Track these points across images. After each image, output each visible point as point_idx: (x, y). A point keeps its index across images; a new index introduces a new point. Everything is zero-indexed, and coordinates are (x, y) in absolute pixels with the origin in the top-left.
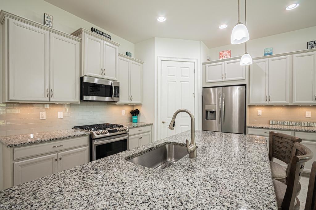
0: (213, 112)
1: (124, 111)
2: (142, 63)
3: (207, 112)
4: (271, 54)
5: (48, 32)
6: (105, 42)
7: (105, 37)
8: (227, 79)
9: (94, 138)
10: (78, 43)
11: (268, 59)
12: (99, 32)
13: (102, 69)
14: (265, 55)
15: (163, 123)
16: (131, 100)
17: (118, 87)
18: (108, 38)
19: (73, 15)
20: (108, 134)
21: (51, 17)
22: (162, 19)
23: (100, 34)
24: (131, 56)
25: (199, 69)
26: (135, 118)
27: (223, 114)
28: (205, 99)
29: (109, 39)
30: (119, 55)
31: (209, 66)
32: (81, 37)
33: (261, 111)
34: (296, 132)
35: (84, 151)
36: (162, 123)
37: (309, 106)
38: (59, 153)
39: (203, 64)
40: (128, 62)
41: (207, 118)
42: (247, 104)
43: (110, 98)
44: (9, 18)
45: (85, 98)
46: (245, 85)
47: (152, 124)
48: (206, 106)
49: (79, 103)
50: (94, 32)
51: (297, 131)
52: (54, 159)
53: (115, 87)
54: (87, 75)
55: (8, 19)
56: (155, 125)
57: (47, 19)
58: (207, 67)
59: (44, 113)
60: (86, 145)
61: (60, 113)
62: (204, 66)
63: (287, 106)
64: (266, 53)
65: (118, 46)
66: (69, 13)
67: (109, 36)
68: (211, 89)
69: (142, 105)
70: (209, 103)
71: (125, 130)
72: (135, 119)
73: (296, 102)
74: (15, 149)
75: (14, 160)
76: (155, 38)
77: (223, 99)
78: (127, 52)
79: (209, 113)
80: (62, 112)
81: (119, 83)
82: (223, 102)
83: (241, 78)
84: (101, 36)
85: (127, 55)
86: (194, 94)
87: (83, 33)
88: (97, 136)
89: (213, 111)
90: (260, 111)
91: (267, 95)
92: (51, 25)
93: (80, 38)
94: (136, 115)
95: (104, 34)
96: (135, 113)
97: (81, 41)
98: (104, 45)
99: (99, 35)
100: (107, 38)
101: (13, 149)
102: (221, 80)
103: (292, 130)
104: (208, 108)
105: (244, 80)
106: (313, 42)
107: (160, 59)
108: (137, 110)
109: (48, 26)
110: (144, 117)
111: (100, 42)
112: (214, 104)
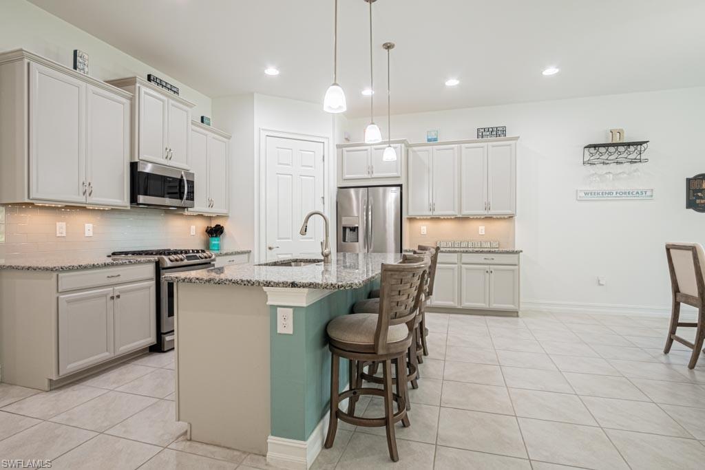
0: (354, 229)
1: (193, 227)
2: (229, 138)
3: (345, 228)
4: (435, 140)
5: (84, 84)
6: (171, 101)
7: (170, 91)
8: (375, 175)
9: (165, 266)
10: (127, 102)
11: (431, 147)
12: (160, 83)
13: (166, 149)
14: (429, 140)
15: (270, 248)
16: (211, 206)
17: (193, 182)
18: (175, 92)
19: (108, 45)
20: (186, 262)
21: (86, 56)
22: (272, 71)
23: (163, 86)
24: (209, 124)
25: (332, 154)
26: (214, 241)
27: (370, 234)
28: (341, 208)
29: (176, 95)
30: (192, 124)
31: (347, 151)
32: (134, 92)
33: (425, 227)
34: (463, 254)
35: (149, 288)
36: (268, 249)
37: (480, 219)
38: (115, 288)
39: (339, 147)
40: (206, 135)
41: (344, 240)
42: (404, 216)
43: (179, 201)
44: (31, 62)
45: (142, 199)
46: (401, 186)
47: (250, 251)
48: (344, 218)
49: (129, 208)
50: (153, 83)
51: (463, 252)
52: (109, 297)
53: (187, 181)
54: (144, 158)
55: (29, 64)
56: (256, 252)
57: (80, 60)
58: (345, 153)
59: (64, 224)
60: (151, 279)
61: (88, 226)
62: (340, 150)
63: (457, 219)
64: (430, 138)
65: (191, 107)
66: (110, 46)
67: (175, 90)
68: (352, 191)
69: (228, 216)
70: (349, 214)
71: (210, 257)
72: (216, 242)
73: (465, 212)
74: (60, 275)
75: (60, 291)
76: (255, 94)
77: (370, 207)
78: (202, 118)
79: (348, 230)
80: (91, 225)
81: (194, 174)
82: (370, 213)
83: (395, 174)
84: (164, 89)
85: (202, 121)
86: (323, 198)
87: (138, 85)
88: (169, 264)
89: (355, 227)
90: (423, 227)
91: (431, 201)
92: (86, 70)
93: (132, 93)
94: (216, 236)
95: (169, 86)
96: (216, 231)
97: (132, 99)
98: (170, 105)
99: (160, 87)
100: (172, 93)
101: (58, 275)
102: (366, 176)
103: (458, 252)
104: (346, 221)
105: (399, 177)
106: (483, 130)
107: (264, 134)
108: (217, 226)
109: (82, 72)
110: (232, 239)
111: (163, 101)
112: (356, 217)
